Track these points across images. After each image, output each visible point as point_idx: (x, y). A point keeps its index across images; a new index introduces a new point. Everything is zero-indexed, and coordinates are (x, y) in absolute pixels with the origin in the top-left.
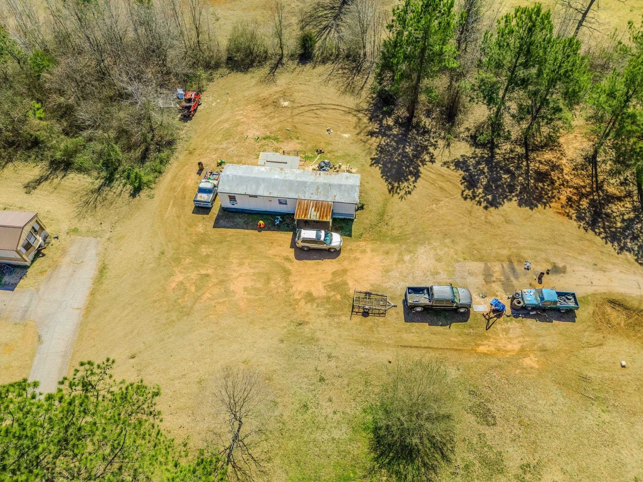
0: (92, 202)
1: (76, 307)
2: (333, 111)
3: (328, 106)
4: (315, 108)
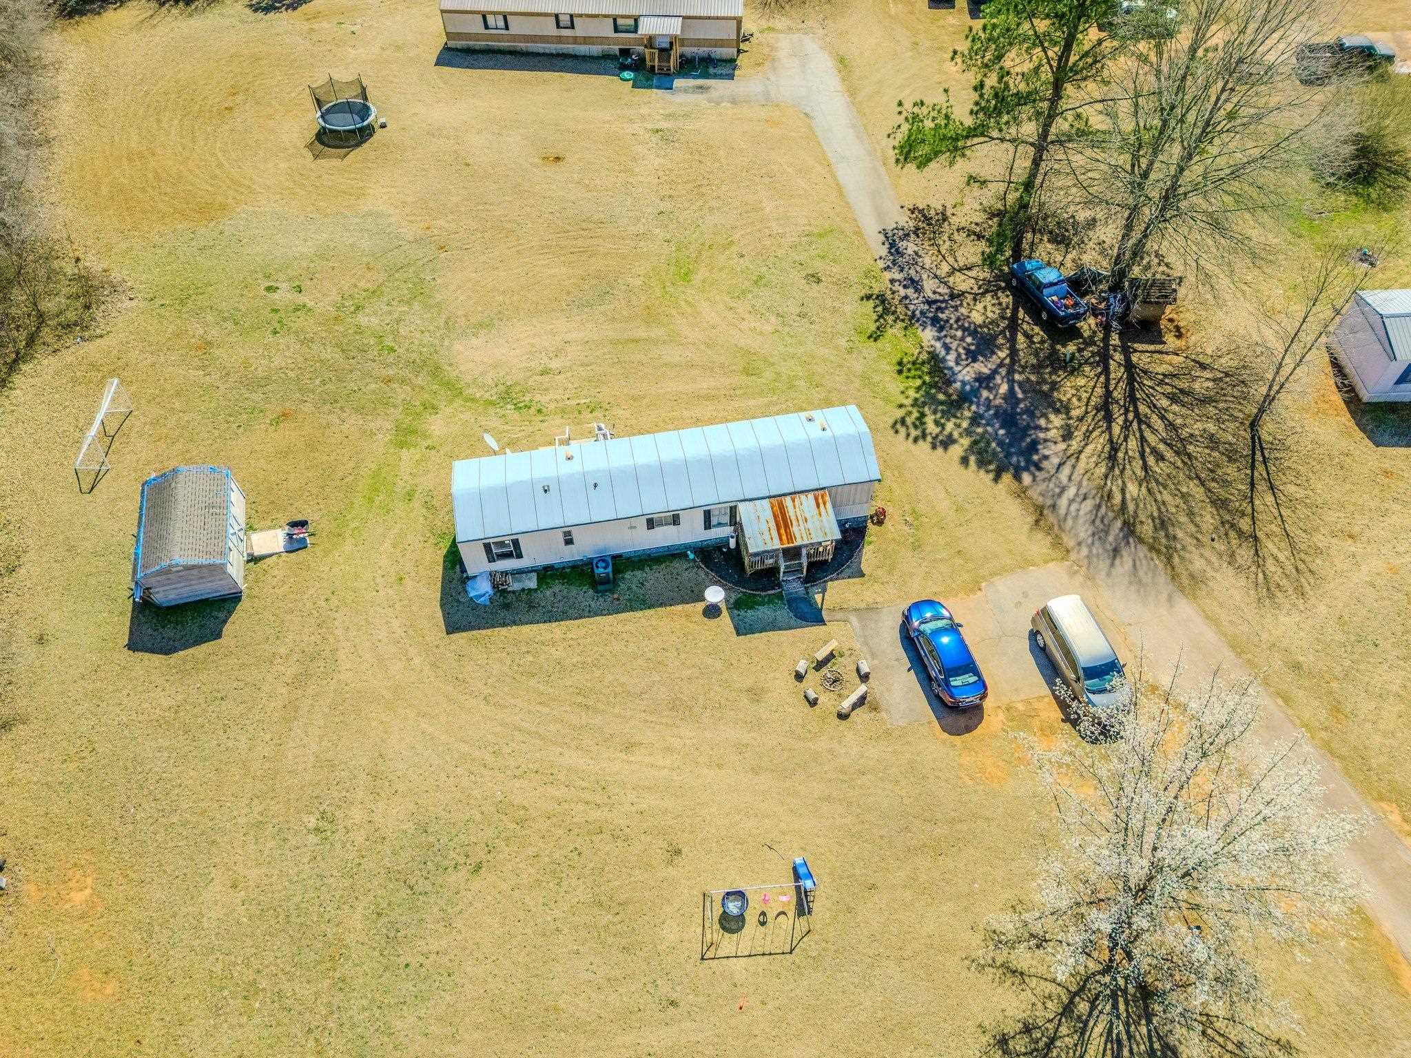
1: (832, 90)
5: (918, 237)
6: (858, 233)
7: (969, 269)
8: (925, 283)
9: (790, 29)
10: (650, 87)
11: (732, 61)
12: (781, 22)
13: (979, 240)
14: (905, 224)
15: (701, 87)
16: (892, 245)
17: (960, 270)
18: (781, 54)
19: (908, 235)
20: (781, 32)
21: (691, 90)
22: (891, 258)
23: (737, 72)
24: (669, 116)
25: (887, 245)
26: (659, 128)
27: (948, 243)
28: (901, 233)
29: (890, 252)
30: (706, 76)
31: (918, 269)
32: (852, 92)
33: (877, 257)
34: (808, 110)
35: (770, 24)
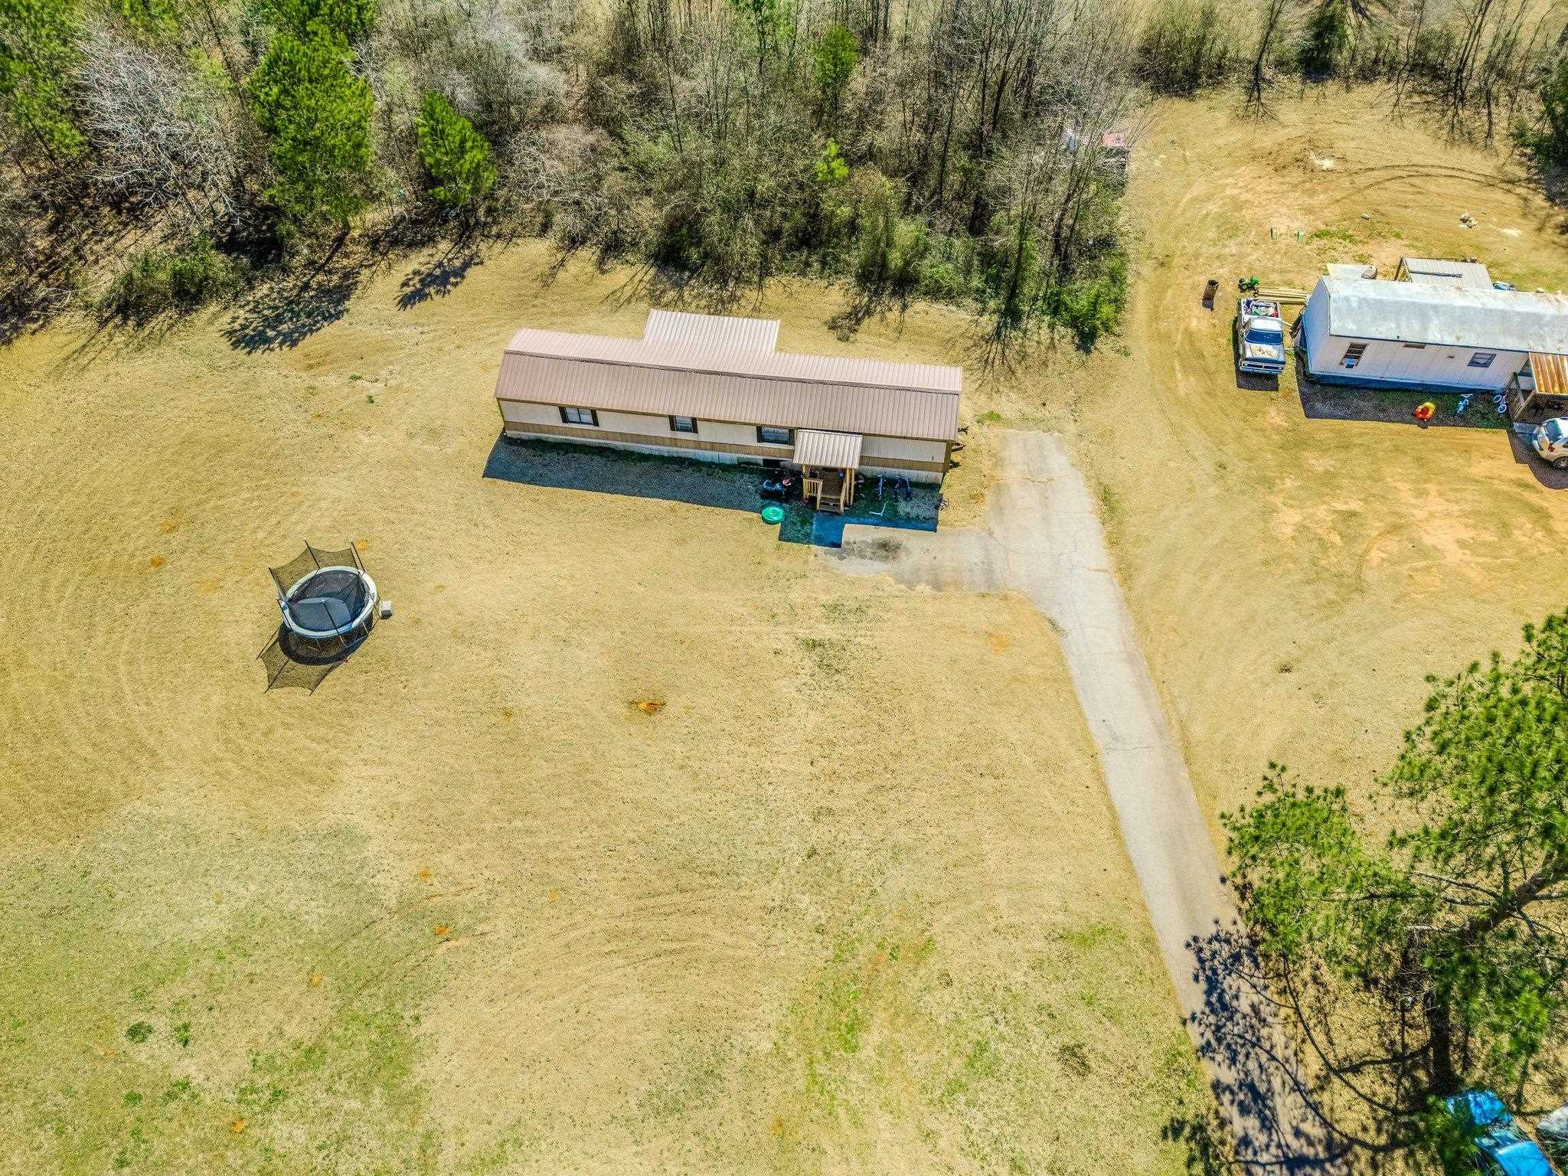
0: (997, 362)
1: (1094, 567)
2: (1450, 181)
3: (1433, 171)
4: (1404, 174)
5: (1257, 966)
6: (1149, 942)
7: (1356, 1069)
8: (1278, 1100)
9: (1024, 418)
10: (806, 539)
11: (933, 487)
12: (1009, 404)
13: (1367, 988)
14: (1232, 929)
15: (884, 546)
16: (1213, 984)
17: (1339, 1072)
18: (1011, 475)
19: (1236, 958)
20: (1008, 423)
21: (869, 552)
22: (1212, 1019)
23: (942, 515)
24: (834, 610)
25: (1203, 985)
26: (817, 637)
27: (1312, 990)
28: (1225, 951)
29: (1208, 1003)
30: (894, 520)
31: (1264, 1057)
32: (1125, 572)
33: (1188, 1016)
34: (1054, 614)
35: (993, 407)
